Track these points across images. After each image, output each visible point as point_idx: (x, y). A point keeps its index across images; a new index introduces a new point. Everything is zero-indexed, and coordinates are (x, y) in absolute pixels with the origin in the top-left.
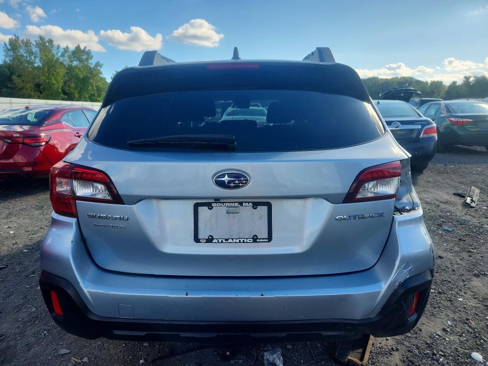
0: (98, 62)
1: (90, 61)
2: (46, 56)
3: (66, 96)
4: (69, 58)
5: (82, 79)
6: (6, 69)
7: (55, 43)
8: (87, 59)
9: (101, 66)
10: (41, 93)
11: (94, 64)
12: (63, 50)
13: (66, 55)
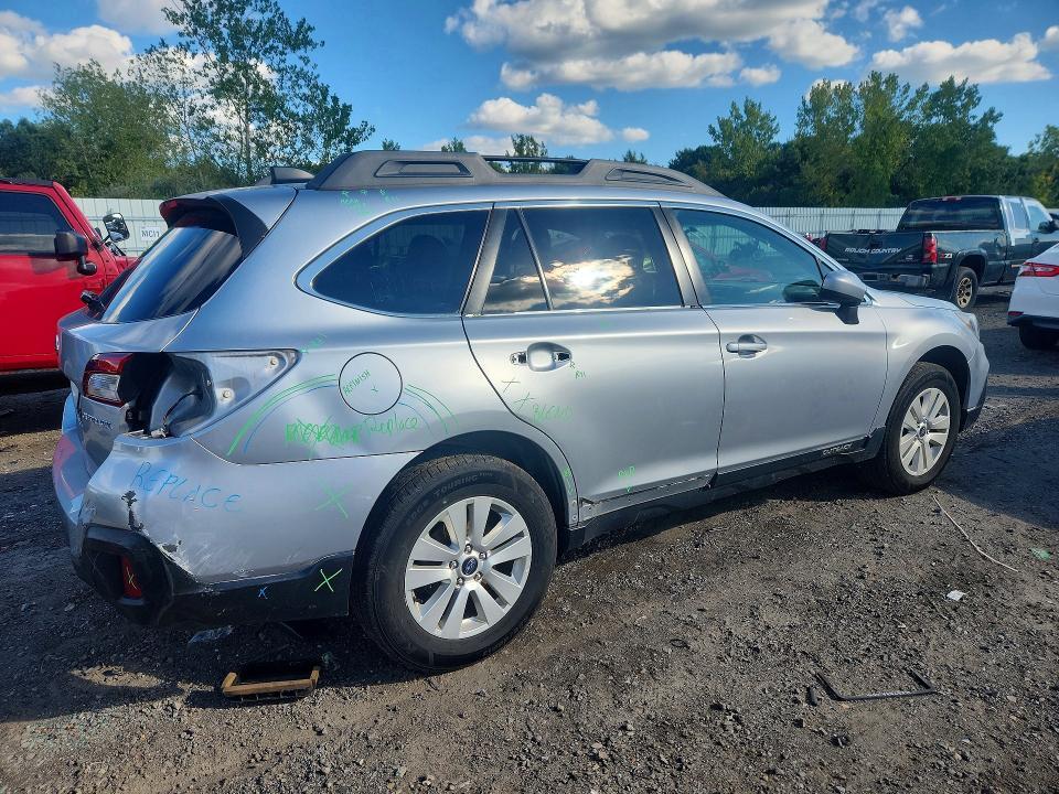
0: (992, 111)
1: (972, 112)
2: (876, 114)
3: (897, 196)
4: (924, 110)
5: (942, 155)
6: (797, 150)
7: (901, 82)
8: (966, 107)
9: (995, 120)
10: (848, 191)
11: (980, 116)
12: (914, 95)
13: (919, 104)
